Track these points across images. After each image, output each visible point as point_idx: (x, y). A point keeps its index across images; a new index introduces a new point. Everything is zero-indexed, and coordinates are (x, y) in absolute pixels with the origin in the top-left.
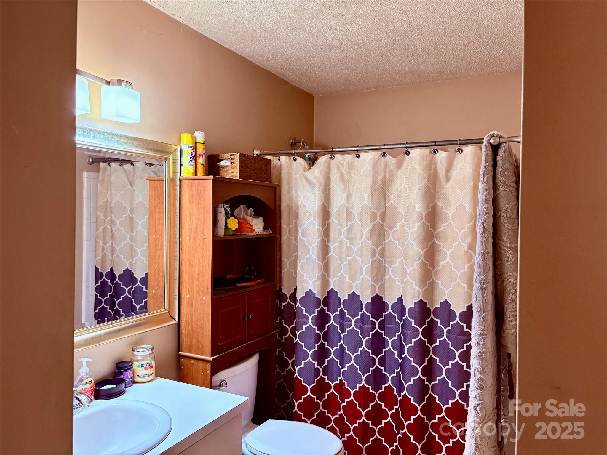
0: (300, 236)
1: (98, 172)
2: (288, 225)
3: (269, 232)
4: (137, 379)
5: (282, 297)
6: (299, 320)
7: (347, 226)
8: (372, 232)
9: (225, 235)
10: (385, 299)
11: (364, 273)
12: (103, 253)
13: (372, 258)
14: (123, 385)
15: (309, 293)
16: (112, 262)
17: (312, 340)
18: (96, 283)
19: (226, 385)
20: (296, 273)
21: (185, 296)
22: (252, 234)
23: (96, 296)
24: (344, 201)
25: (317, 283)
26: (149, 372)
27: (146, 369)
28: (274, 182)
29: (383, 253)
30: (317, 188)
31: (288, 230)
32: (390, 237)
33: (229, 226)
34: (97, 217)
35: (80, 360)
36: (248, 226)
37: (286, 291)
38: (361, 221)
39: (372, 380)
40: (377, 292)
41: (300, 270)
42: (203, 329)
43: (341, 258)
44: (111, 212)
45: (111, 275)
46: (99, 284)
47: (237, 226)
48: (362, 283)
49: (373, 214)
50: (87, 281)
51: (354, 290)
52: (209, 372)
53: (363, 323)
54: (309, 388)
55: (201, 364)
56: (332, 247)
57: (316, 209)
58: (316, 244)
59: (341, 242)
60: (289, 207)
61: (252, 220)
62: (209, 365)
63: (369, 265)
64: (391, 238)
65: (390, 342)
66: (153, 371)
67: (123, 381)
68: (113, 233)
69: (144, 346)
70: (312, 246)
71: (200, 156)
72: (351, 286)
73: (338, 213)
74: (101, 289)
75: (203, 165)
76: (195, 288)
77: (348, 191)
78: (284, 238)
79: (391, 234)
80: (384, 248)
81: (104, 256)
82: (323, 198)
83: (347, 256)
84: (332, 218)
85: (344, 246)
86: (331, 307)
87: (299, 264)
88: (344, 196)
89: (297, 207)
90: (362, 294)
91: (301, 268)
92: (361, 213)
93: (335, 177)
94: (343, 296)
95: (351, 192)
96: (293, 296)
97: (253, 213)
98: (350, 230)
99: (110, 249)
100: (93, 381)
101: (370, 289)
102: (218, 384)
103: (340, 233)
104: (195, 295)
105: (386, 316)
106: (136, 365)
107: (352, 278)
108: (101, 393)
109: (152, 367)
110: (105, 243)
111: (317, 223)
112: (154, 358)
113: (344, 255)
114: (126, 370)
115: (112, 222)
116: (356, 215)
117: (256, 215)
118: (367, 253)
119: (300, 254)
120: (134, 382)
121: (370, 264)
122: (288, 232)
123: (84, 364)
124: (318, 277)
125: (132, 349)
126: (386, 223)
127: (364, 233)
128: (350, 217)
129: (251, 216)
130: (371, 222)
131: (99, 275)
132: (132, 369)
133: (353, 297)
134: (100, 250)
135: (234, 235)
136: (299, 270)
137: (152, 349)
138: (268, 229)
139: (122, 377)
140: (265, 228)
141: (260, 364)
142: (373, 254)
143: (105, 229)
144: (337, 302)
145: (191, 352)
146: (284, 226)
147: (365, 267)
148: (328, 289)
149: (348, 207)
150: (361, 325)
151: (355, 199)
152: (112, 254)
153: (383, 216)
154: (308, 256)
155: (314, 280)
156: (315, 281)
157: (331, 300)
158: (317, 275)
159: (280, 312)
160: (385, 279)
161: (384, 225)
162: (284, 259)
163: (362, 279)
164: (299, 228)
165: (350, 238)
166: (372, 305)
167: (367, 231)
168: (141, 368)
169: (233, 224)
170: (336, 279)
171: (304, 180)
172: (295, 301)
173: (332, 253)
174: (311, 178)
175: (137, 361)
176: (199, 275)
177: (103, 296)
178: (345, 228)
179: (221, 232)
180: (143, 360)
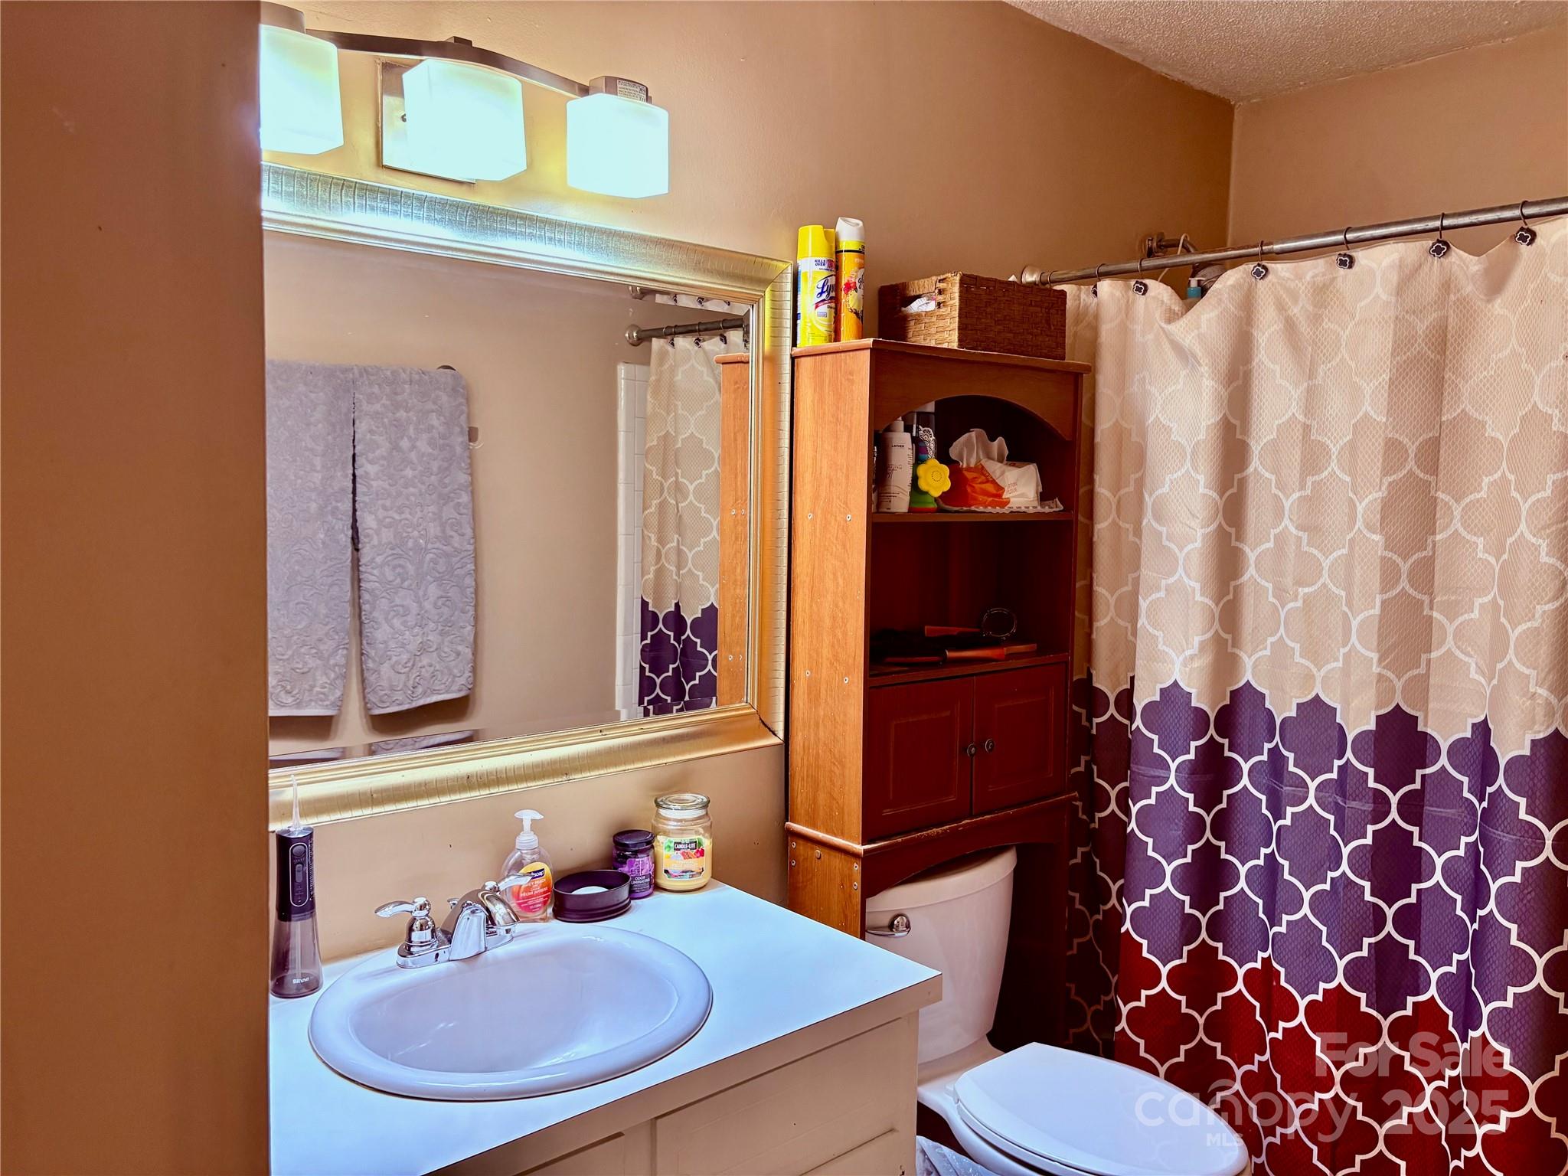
0: (1148, 519)
1: (647, 363)
2: (1116, 488)
3: (1057, 506)
4: (664, 881)
5: (1094, 700)
6: (1137, 768)
7: (1302, 487)
8: (1388, 507)
9: (911, 510)
10: (1426, 725)
11: (1354, 639)
12: (659, 566)
13: (1383, 591)
14: (624, 892)
15: (1172, 694)
16: (679, 587)
17: (1177, 832)
18: (643, 637)
19: (908, 926)
20: (1135, 633)
21: (800, 673)
22: (998, 510)
23: (642, 669)
24: (1295, 410)
25: (1196, 664)
26: (694, 864)
27: (686, 856)
28: (1074, 357)
29: (1424, 576)
30: (1205, 369)
31: (1114, 501)
32: (1453, 523)
33: (923, 485)
34: (646, 475)
35: (517, 815)
36: (989, 487)
37: (1105, 683)
38: (1352, 472)
39: (1371, 976)
40: (1398, 699)
41: (1146, 623)
42: (843, 767)
43: (1280, 592)
44: (677, 463)
45: (676, 619)
46: (648, 641)
47: (947, 485)
48: (1346, 672)
49: (1393, 450)
50: (626, 633)
51: (1318, 690)
52: (857, 884)
53: (1344, 796)
54: (1164, 971)
55: (837, 861)
56: (1251, 555)
57: (1202, 436)
58: (1198, 544)
59: (1280, 540)
60: (1120, 434)
61: (1003, 473)
62: (857, 867)
63: (1372, 612)
64: (1457, 525)
65: (1439, 862)
66: (706, 862)
67: (624, 878)
68: (680, 516)
69: (688, 796)
70: (1186, 550)
71: (848, 287)
72: (1310, 677)
73: (1274, 446)
74: (654, 654)
75: (856, 313)
76: (826, 652)
77: (1311, 375)
78: (1102, 527)
79: (1457, 513)
80: (1430, 562)
81: (660, 573)
82: (1226, 401)
83: (1299, 583)
84: (1256, 465)
85: (1291, 551)
86: (1243, 738)
87: (1143, 604)
88: (1297, 393)
89: (1143, 433)
90: (1346, 703)
91: (1148, 617)
92: (1352, 447)
93: (1267, 334)
94: (1283, 707)
95: (1319, 380)
96: (1126, 700)
97: (1007, 452)
98: (1313, 503)
99: (673, 557)
100: (547, 870)
101: (1374, 690)
102: (885, 921)
103: (1279, 513)
104: (824, 671)
105: (1428, 781)
106: (662, 843)
107: (1316, 653)
108: (569, 905)
109: (702, 853)
110: (662, 541)
111: (1202, 479)
112: (709, 829)
113: (1288, 581)
114: (635, 854)
115: (678, 488)
116: (1335, 450)
117: (1016, 457)
118: (1368, 575)
119: (1146, 573)
120: (657, 887)
121: (1377, 611)
122: (1114, 507)
123: (527, 825)
124: (1203, 647)
125: (656, 802)
126: (1441, 476)
127: (1360, 508)
128: (1313, 457)
129: (1000, 460)
130: (1386, 472)
131: (649, 619)
132: (651, 853)
133: (1316, 711)
134: (651, 557)
135: (940, 510)
136: (1142, 621)
137: (705, 806)
138: (1052, 499)
139: (625, 869)
140: (1044, 497)
141: (1020, 880)
142: (1389, 575)
143: (662, 506)
144: (1262, 725)
145: (814, 826)
146: (1103, 490)
147: (1359, 618)
148: (1236, 684)
149: (1307, 428)
150: (1340, 801)
151: (1335, 404)
152: (679, 567)
153: (1431, 454)
154: (1171, 580)
155: (1188, 653)
156: (1192, 658)
157: (1244, 718)
158: (1197, 640)
159: (1085, 742)
160: (1429, 661)
161: (1433, 484)
162: (1101, 590)
163: (1347, 656)
164: (1146, 496)
165: (1311, 528)
166: (1376, 740)
167: (1369, 501)
168: (672, 852)
169: (936, 480)
170: (1260, 654)
171: (1167, 347)
172: (1130, 714)
173: (1250, 573)
174: (1189, 340)
175: (666, 833)
176: (834, 618)
177: (658, 669)
178: (1296, 495)
179: (900, 502)
180: (682, 832)
